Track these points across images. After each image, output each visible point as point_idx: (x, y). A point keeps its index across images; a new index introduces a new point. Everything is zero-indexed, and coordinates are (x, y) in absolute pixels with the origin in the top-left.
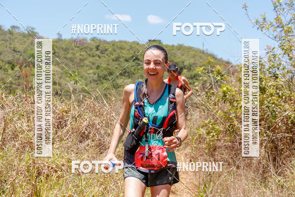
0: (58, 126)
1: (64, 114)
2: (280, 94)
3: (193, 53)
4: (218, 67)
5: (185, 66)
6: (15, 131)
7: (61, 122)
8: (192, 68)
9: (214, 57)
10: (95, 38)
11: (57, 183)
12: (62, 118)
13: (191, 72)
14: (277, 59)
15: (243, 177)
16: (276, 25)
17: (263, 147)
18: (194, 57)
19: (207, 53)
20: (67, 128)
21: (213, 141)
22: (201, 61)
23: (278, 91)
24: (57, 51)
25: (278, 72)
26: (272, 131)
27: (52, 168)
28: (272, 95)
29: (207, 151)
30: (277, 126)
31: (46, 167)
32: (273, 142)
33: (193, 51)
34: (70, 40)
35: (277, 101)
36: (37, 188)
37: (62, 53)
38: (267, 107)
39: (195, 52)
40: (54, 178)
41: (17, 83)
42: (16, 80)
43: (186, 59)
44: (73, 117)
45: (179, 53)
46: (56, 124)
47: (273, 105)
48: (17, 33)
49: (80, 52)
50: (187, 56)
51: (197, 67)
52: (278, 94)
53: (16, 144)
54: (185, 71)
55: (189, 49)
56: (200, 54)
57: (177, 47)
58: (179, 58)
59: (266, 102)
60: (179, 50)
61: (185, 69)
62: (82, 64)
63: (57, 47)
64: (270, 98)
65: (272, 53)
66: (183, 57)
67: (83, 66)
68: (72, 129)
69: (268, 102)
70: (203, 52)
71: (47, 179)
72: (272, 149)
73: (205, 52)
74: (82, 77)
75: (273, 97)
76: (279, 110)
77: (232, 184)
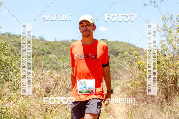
0: (55, 85)
1: (58, 79)
2: (168, 64)
3: (123, 45)
4: (135, 52)
5: (119, 51)
6: (34, 89)
7: (57, 83)
8: (123, 52)
9: (134, 46)
10: (73, 39)
11: (56, 114)
12: (57, 81)
13: (123, 54)
14: (165, 46)
15: (151, 108)
16: (164, 30)
17: (161, 91)
18: (124, 47)
19: (131, 44)
20: (60, 86)
21: (134, 89)
22: (128, 48)
23: (166, 63)
24: (54, 47)
25: (166, 53)
26: (165, 83)
27: (53, 107)
28: (163, 65)
29: (131, 95)
30: (167, 80)
31: (50, 106)
32: (165, 88)
33: (123, 44)
34: (61, 41)
35: (166, 67)
36: (46, 117)
37: (57, 48)
38: (161, 71)
39: (125, 44)
40: (54, 112)
41: (35, 64)
42: (35, 62)
43: (120, 48)
44: (63, 80)
45: (116, 45)
46: (54, 84)
47: (164, 70)
48: (35, 39)
49: (66, 47)
50: (121, 46)
51: (125, 52)
52: (167, 64)
53: (35, 95)
54: (120, 54)
55: (121, 43)
56: (127, 45)
57: (115, 42)
58: (116, 47)
59: (160, 68)
60: (116, 43)
61: (120, 53)
62: (67, 53)
63: (54, 45)
64: (162, 66)
65: (162, 43)
66: (118, 47)
67: (68, 54)
68: (63, 86)
69: (162, 68)
70: (128, 44)
71: (51, 112)
72: (165, 92)
73: (130, 44)
74: (67, 60)
75: (164, 66)
76: (168, 72)
77: (145, 111)
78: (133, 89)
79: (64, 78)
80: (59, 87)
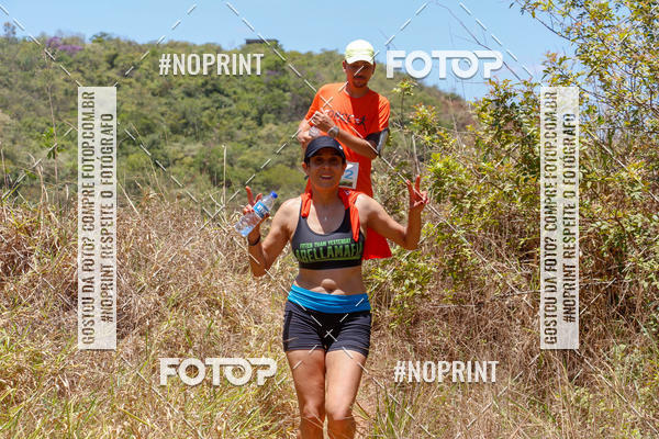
1: (23, 236)
10: (103, 35)
20: (30, 272)
21: (410, 299)
29: (394, 326)
37: (16, 76)
44: (46, 245)
65: (558, 72)
78: (403, 299)
79: (54, 232)
80: (24, 279)
